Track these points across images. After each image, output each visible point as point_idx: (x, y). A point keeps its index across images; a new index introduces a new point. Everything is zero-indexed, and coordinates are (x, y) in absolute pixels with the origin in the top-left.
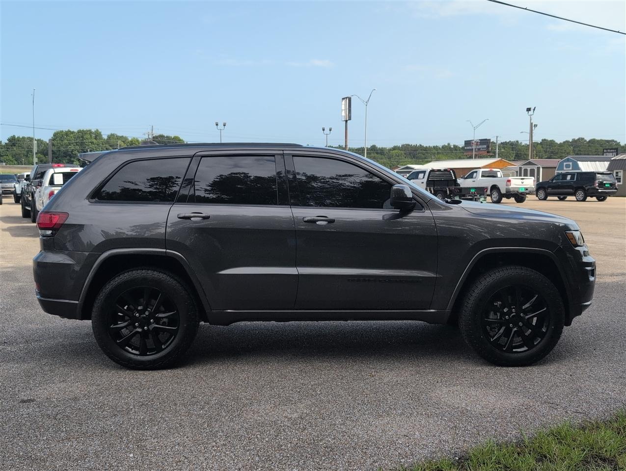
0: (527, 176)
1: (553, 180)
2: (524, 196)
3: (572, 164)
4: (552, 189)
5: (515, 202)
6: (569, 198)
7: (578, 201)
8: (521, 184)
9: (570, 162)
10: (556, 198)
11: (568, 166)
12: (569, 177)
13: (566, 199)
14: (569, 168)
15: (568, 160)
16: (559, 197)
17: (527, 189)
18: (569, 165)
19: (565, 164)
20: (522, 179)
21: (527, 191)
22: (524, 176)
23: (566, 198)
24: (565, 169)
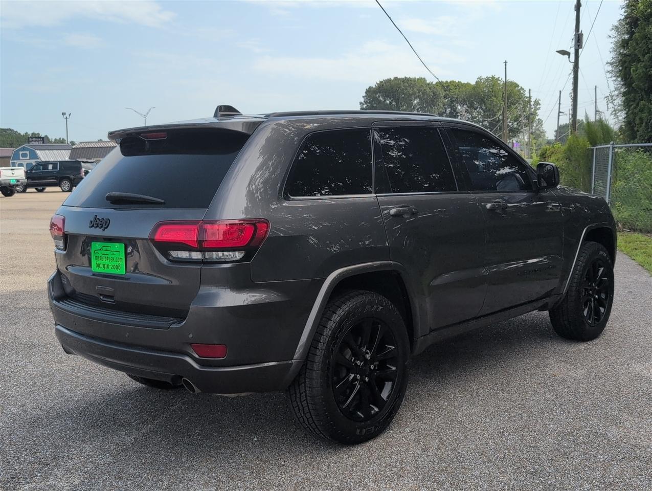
0: (15, 166)
1: (32, 170)
2: (13, 189)
3: (29, 153)
4: (33, 180)
5: (3, 196)
6: (48, 189)
7: (63, 191)
8: (12, 175)
9: (27, 151)
10: (34, 190)
11: (24, 155)
12: (50, 167)
13: (45, 191)
14: (26, 157)
15: (24, 149)
16: (36, 189)
17: (18, 181)
18: (26, 154)
19: (21, 153)
20: (12, 169)
21: (19, 183)
22: (12, 166)
23: (44, 189)
24: (21, 158)
